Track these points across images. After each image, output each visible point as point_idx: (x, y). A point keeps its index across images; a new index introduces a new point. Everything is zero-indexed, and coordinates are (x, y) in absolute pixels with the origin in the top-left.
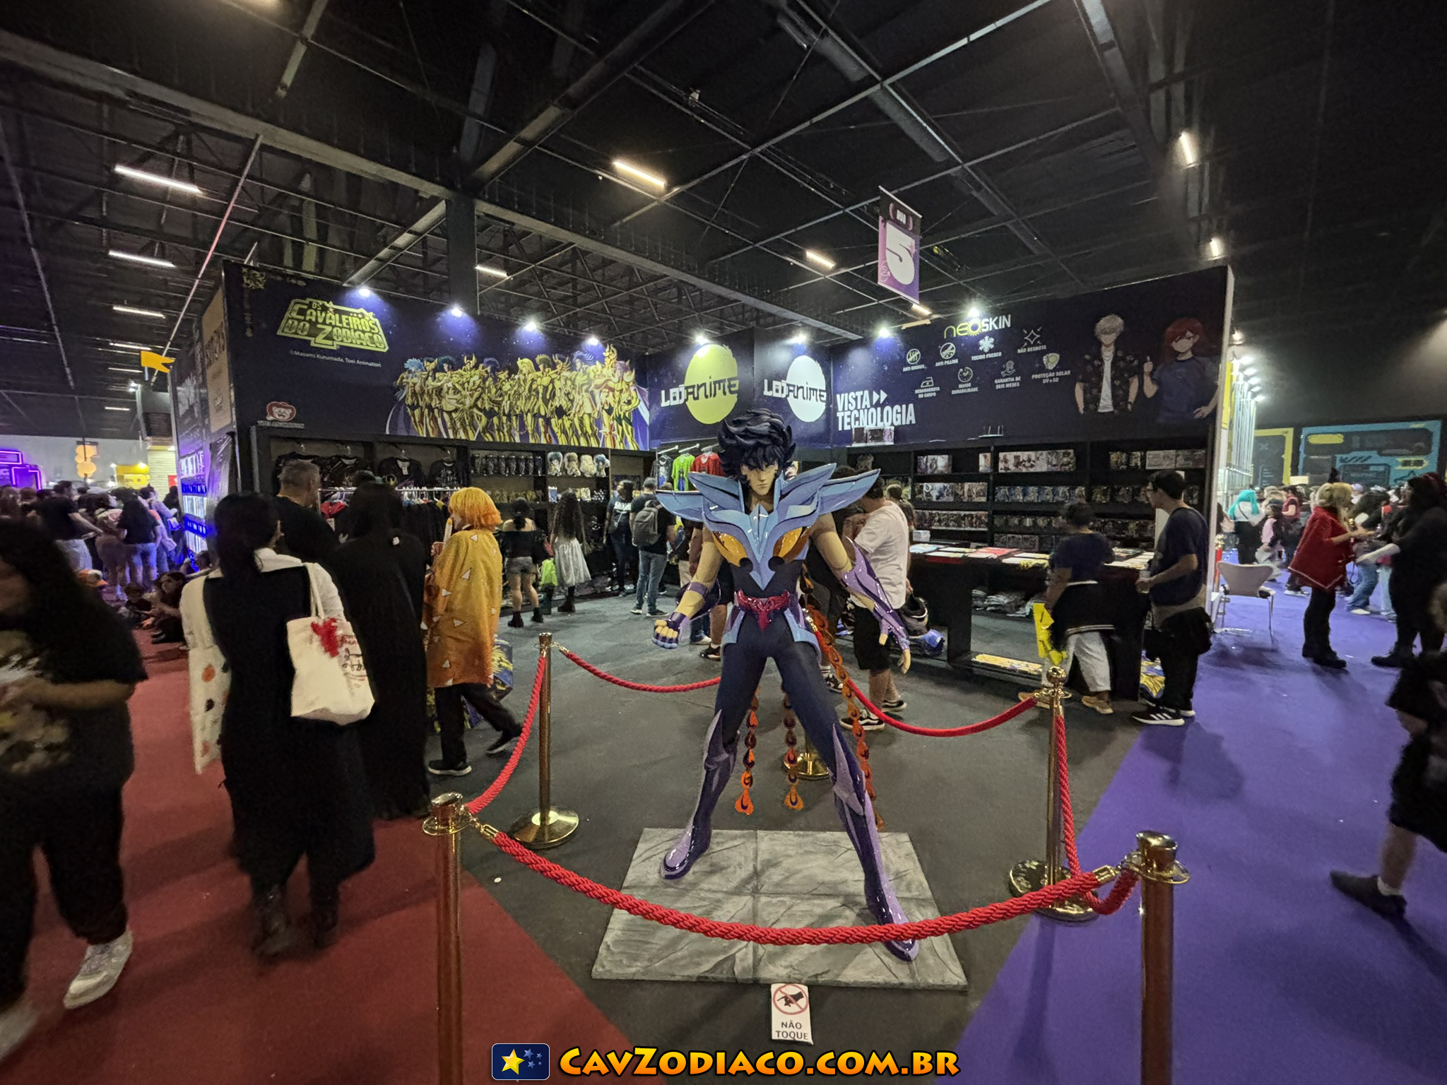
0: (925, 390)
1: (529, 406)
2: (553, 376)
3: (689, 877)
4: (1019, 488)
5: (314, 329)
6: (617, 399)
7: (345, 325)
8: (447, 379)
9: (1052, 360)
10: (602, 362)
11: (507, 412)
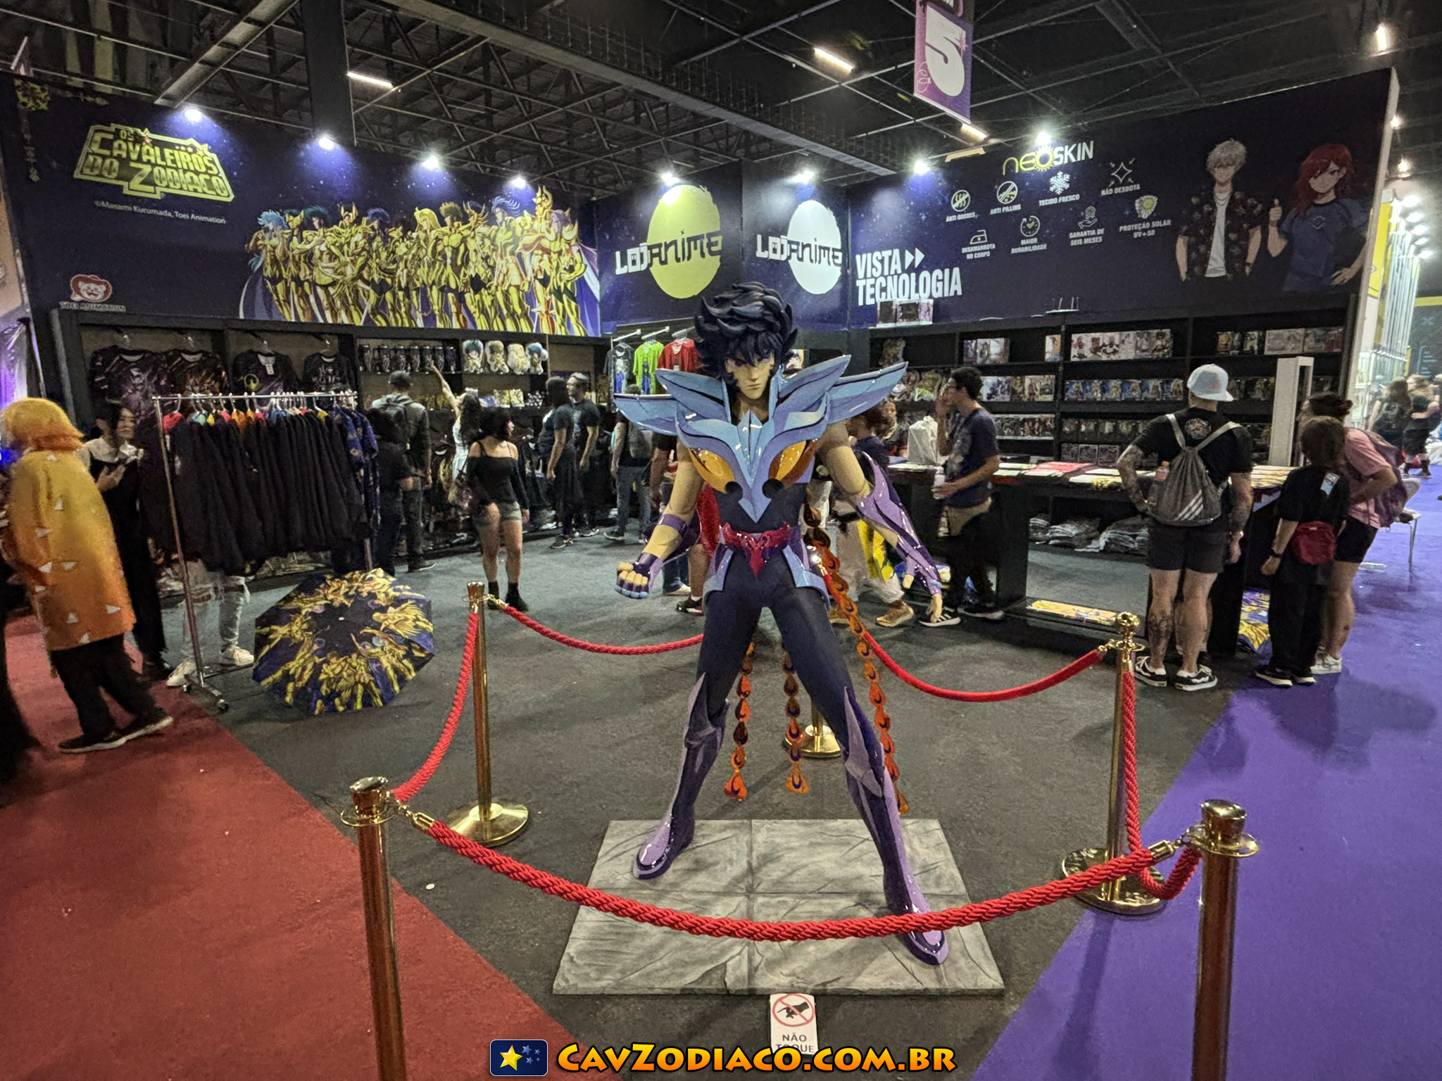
0: (975, 249)
1: (433, 276)
2: (465, 233)
3: (669, 876)
4: (1096, 383)
5: (127, 170)
6: (555, 264)
7: (169, 163)
8: (318, 240)
9: (1147, 205)
10: (532, 211)
11: (403, 285)
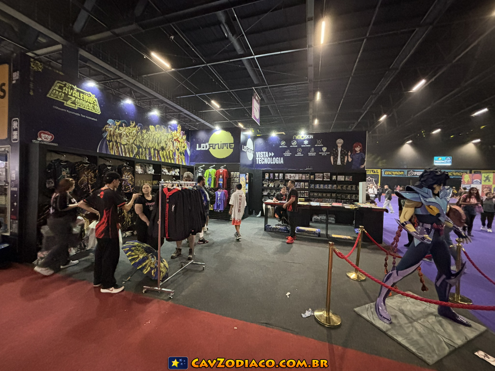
0: (287, 154)
1: (152, 145)
2: (161, 134)
4: (318, 185)
5: (67, 98)
6: (181, 145)
7: (81, 98)
8: (124, 130)
9: (325, 149)
11: (145, 147)
